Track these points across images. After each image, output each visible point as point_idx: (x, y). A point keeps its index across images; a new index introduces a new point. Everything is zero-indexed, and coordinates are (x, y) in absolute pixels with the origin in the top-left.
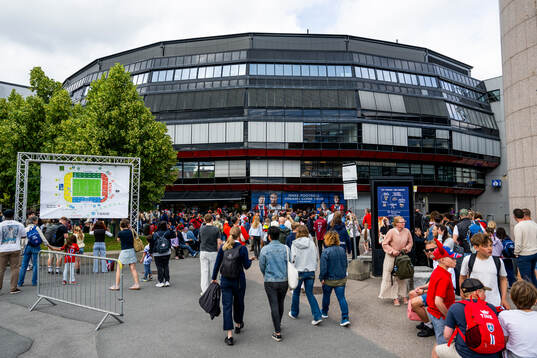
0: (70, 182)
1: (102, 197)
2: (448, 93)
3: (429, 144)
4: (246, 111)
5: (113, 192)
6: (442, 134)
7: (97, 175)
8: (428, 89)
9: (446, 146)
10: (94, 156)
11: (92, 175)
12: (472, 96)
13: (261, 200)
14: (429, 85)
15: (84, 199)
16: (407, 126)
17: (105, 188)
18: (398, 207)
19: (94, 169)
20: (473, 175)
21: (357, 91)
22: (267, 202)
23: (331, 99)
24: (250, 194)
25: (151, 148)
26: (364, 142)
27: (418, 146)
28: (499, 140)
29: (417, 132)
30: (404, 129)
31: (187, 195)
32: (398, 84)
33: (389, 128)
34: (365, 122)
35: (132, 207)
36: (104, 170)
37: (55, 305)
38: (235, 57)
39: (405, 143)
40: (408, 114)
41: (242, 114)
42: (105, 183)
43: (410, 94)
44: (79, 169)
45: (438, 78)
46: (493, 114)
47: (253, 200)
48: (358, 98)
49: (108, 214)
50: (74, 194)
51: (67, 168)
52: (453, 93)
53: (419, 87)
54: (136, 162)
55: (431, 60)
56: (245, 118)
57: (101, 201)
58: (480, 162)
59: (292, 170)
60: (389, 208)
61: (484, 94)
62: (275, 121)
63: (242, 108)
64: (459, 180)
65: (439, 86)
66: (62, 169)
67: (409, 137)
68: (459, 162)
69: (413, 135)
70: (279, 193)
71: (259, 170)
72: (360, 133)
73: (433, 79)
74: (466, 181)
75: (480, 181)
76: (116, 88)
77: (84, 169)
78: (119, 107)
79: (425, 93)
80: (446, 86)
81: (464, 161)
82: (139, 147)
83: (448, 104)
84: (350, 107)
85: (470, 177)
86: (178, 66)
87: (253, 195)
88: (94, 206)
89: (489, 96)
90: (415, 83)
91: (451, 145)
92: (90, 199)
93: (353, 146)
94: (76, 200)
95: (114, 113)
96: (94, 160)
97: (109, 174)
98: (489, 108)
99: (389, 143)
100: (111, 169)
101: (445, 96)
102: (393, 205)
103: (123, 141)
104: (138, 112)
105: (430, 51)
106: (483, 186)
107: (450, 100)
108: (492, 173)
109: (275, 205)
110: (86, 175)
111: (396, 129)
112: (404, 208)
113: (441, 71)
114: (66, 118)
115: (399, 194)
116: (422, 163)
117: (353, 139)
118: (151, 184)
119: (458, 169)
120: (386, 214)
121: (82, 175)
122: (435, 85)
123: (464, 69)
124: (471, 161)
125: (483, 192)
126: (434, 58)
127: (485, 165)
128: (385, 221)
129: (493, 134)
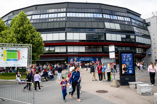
0: (6, 54)
1: (18, 59)
2: (134, 23)
3: (128, 40)
4: (66, 29)
5: (22, 57)
6: (132, 37)
7: (15, 51)
8: (127, 22)
9: (134, 41)
10: (15, 44)
11: (14, 51)
12: (141, 24)
13: (72, 60)
14: (128, 20)
15: (11, 60)
16: (121, 34)
17: (19, 55)
18: (129, 61)
19: (14, 49)
20: (142, 51)
21: (104, 22)
22: (74, 61)
23: (95, 25)
24: (67, 58)
25: (36, 41)
26: (107, 40)
27: (125, 41)
28: (150, 39)
29: (124, 36)
30: (120, 35)
31: (45, 59)
32: (117, 20)
33: (115, 35)
34: (107, 33)
35: (29, 63)
36: (18, 49)
37: (4, 101)
38: (62, 10)
39: (120, 40)
40: (121, 30)
41: (64, 30)
42: (19, 54)
43: (121, 23)
44: (9, 49)
45: (130, 18)
46: (148, 30)
47: (69, 60)
48: (104, 24)
49: (20, 65)
50: (7, 58)
51: (4, 48)
52: (135, 23)
53: (124, 21)
54: (30, 46)
55: (128, 12)
56: (66, 31)
57: (17, 60)
58: (144, 46)
59: (82, 49)
60: (126, 61)
61: (145, 24)
62: (76, 32)
63: (64, 28)
64: (137, 52)
65: (131, 21)
66: (2, 49)
67: (122, 38)
68: (138, 46)
69: (123, 37)
70: (78, 57)
71: (71, 49)
72: (105, 37)
73: (129, 18)
74: (140, 52)
75: (144, 53)
76: (22, 19)
77: (11, 49)
78: (23, 26)
79: (126, 23)
80: (133, 21)
81: (139, 46)
82: (31, 41)
83: (134, 27)
84: (102, 27)
85: (141, 51)
86: (41, 13)
87: (69, 58)
88: (15, 62)
89: (147, 24)
90: (123, 20)
91: (135, 41)
92: (13, 60)
93: (103, 41)
94: (8, 60)
95: (21, 28)
96: (14, 45)
97: (20, 51)
98: (147, 28)
99: (115, 40)
100: (21, 49)
101: (133, 24)
102: (127, 60)
103: (25, 38)
104: (30, 28)
105: (128, 9)
106: (145, 54)
107: (134, 25)
108: (148, 50)
109: (76, 61)
110: (12, 51)
111: (117, 35)
112: (131, 61)
113: (131, 16)
114: (3, 30)
115: (129, 56)
116: (126, 46)
117: (103, 39)
118: (35, 54)
119: (137, 49)
120: (125, 63)
121: (10, 51)
122: (130, 21)
123: (138, 15)
124: (142, 46)
125: (145, 56)
126: (129, 11)
127: (146, 47)
128: (124, 66)
129: (148, 37)
